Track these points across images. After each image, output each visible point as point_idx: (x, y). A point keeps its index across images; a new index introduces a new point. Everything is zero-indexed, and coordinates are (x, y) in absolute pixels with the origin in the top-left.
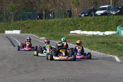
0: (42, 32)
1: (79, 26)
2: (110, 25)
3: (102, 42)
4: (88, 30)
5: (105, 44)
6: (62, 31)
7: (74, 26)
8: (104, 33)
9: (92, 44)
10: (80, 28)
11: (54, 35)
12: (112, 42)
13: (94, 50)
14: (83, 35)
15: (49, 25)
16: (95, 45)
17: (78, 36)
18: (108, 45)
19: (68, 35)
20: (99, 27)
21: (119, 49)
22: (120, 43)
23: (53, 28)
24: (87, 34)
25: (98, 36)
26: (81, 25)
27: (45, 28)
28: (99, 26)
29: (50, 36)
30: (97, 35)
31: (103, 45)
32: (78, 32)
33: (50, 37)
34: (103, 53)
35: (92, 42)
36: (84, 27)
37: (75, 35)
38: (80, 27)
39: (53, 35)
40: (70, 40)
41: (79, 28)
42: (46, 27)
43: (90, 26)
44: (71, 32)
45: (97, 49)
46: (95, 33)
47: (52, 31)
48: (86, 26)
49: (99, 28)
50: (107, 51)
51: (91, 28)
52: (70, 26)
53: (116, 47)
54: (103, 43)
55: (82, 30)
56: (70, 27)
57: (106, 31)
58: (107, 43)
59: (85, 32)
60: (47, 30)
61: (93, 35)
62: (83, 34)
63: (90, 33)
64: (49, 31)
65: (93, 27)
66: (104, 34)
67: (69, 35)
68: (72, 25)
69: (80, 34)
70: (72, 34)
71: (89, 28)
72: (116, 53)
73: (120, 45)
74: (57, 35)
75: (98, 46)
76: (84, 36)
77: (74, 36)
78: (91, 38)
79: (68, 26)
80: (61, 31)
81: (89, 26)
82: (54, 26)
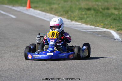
3: (87, 7)
5: (92, 12)
9: (72, 12)
12: (102, 8)
13: (76, 21)
16: (77, 13)
18: (97, 13)
21: (115, 19)
22: (115, 9)
31: (89, 12)
34: (90, 25)
35: (71, 7)
40: (35, 4)
45: (80, 19)
50: (96, 22)
53: (109, 16)
54: (89, 9)
58: (95, 10)
72: (111, 25)
73: (116, 12)
75: (81, 14)
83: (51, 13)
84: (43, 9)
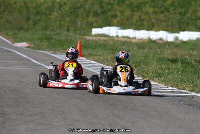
0: (21, 28)
1: (115, 16)
2: (194, 16)
3: (171, 57)
4: (139, 27)
5: (179, 65)
6: (72, 28)
7: (102, 16)
8: (177, 35)
9: (147, 64)
10: (119, 22)
11: (52, 38)
12: (195, 60)
13: (151, 78)
14: (126, 39)
15: (38, 13)
16: (154, 66)
17: (111, 42)
18: (186, 67)
19: (85, 39)
20: (165, 21)
23: (50, 19)
24: (135, 38)
25: (161, 42)
26: (119, 14)
27: (28, 19)
28: (165, 16)
29: (41, 39)
30: (161, 39)
31: (174, 66)
32: (112, 31)
33: (42, 42)
34: (172, 86)
35: (146, 57)
36: (128, 20)
37: (104, 40)
38: (119, 18)
39: (49, 39)
40: (90, 51)
41: (115, 21)
42: (32, 17)
43: (144, 17)
44: (95, 31)
46: (155, 35)
47: (46, 28)
48: (133, 15)
49: (164, 24)
50: (183, 81)
51: (145, 23)
52: (91, 14)
54: (174, 61)
55: (123, 26)
56: (92, 19)
57: (184, 30)
58: (183, 62)
59: (130, 33)
60: (35, 24)
61: (151, 41)
62: (124, 37)
63: (143, 34)
64: (38, 27)
65: (151, 19)
66: (177, 38)
67: (88, 38)
68: (96, 14)
69: (117, 36)
70: (96, 35)
71: (141, 20)
74: (58, 38)
76: (127, 43)
77: (101, 42)
78: (144, 48)
79: (88, 16)
80: (68, 26)
81: (140, 16)
82: (50, 14)
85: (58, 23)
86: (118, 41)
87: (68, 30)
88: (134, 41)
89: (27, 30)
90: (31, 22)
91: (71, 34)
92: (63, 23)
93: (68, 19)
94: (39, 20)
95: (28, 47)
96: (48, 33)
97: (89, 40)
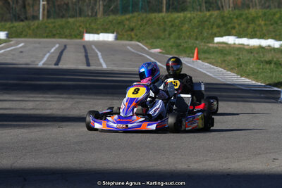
0: (158, 38)
1: (234, 28)
4: (252, 37)
5: (272, 65)
6: (200, 38)
7: (224, 28)
10: (236, 32)
11: (180, 46)
14: (242, 46)
15: (172, 26)
19: (208, 46)
20: (274, 32)
23: (181, 30)
24: (248, 45)
25: (269, 48)
26: (237, 26)
27: (165, 30)
29: (172, 47)
30: (269, 46)
31: (268, 66)
32: (230, 40)
36: (244, 31)
37: (223, 47)
38: (236, 30)
39: (178, 46)
41: (234, 31)
42: (168, 28)
43: (257, 28)
44: (217, 40)
45: (253, 74)
46: (264, 43)
47: (179, 37)
48: (248, 27)
49: (273, 34)
51: (258, 33)
52: (215, 27)
54: (269, 62)
55: (239, 36)
56: (215, 30)
59: (245, 41)
60: (170, 35)
62: (239, 44)
63: (254, 42)
64: (172, 37)
65: (262, 30)
67: (211, 45)
68: (218, 26)
69: (234, 44)
70: (217, 43)
71: (254, 31)
74: (186, 45)
76: (241, 48)
77: (219, 48)
78: (252, 53)
79: (212, 28)
80: (196, 36)
81: (254, 28)
82: (182, 27)
83: (220, 67)
84: (214, 61)
85: (188, 34)
86: (234, 47)
87: (196, 39)
88: (246, 47)
89: (163, 39)
90: (167, 33)
91: (197, 42)
92: (192, 33)
93: (196, 30)
94: (174, 31)
95: (160, 53)
96: (178, 41)
97: (210, 47)
